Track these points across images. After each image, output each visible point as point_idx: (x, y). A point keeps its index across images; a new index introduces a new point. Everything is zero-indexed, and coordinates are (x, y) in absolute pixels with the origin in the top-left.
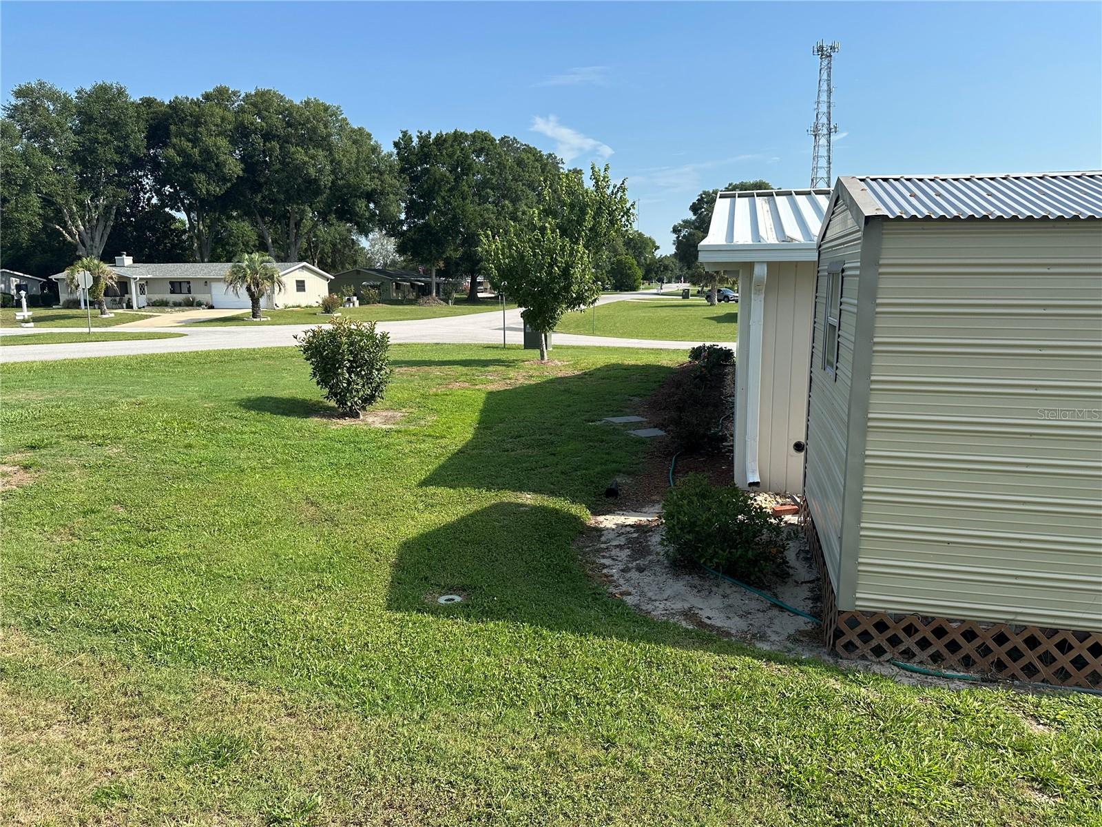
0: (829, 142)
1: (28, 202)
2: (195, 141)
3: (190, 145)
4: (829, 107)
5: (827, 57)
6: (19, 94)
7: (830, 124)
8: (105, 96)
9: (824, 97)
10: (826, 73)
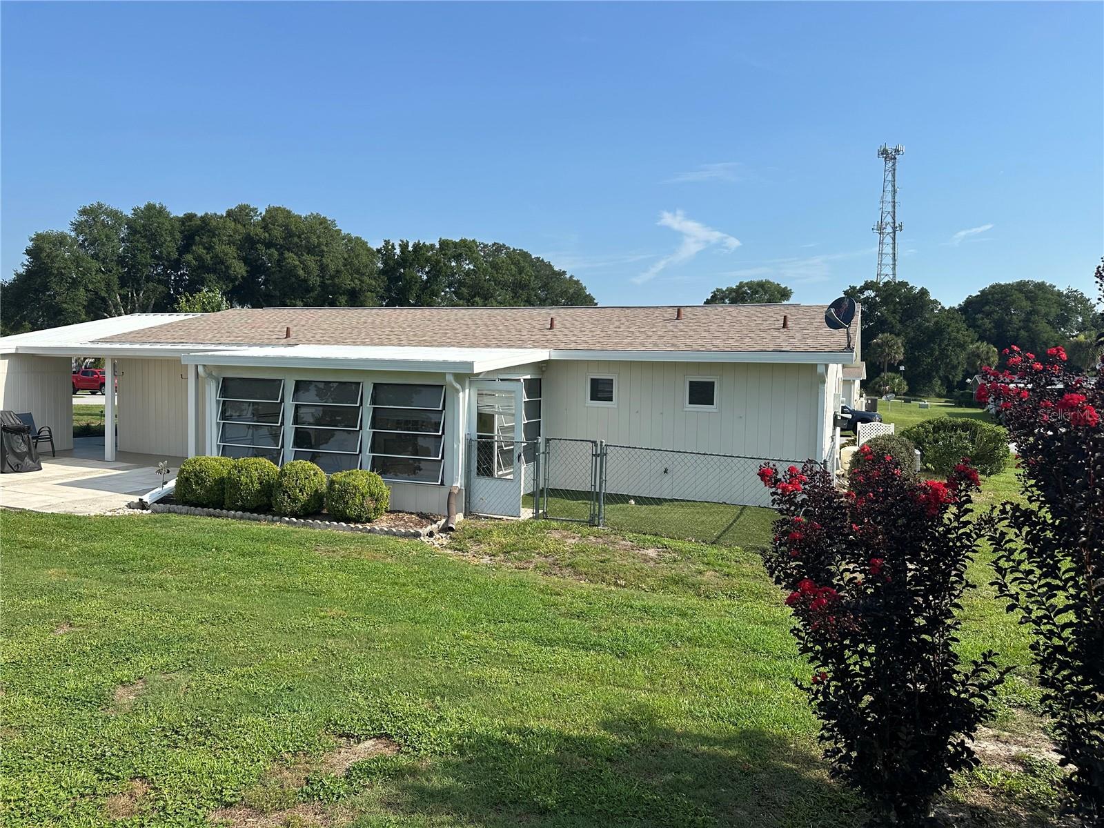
0: (894, 239)
1: (75, 295)
2: (209, 249)
3: (205, 251)
4: (894, 207)
5: (892, 159)
6: (84, 212)
7: (894, 223)
8: (153, 213)
9: (889, 197)
10: (890, 174)
